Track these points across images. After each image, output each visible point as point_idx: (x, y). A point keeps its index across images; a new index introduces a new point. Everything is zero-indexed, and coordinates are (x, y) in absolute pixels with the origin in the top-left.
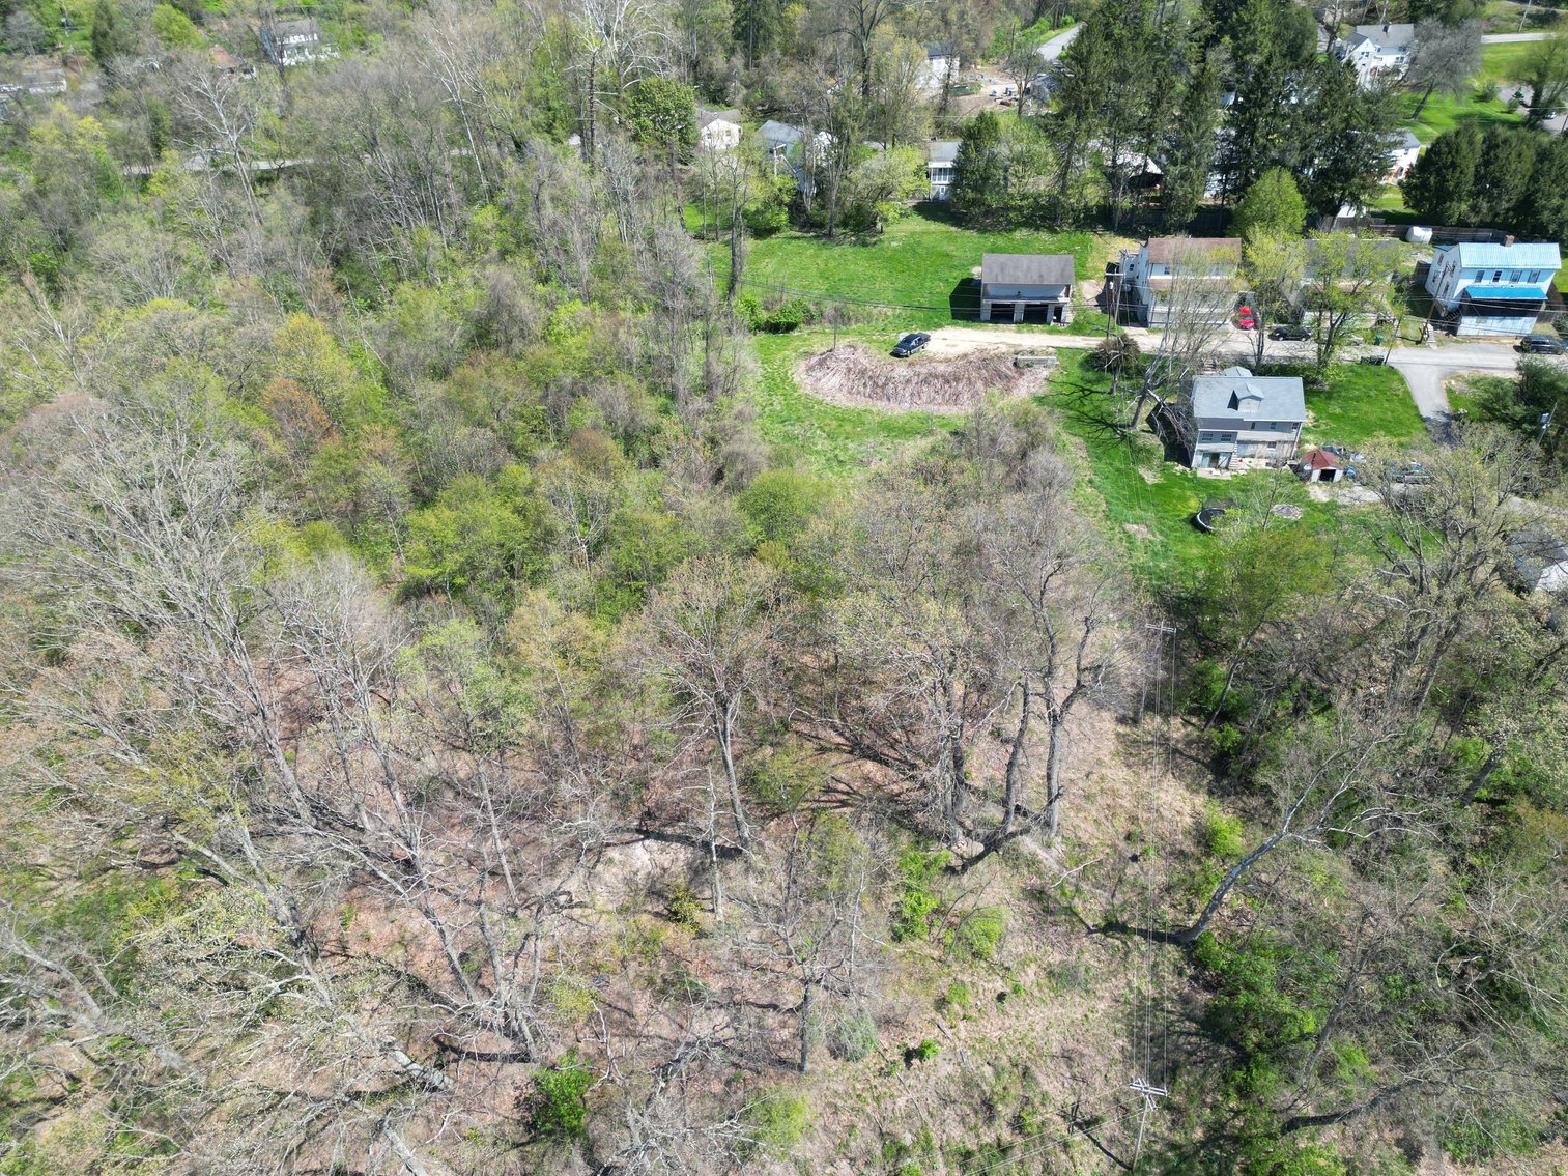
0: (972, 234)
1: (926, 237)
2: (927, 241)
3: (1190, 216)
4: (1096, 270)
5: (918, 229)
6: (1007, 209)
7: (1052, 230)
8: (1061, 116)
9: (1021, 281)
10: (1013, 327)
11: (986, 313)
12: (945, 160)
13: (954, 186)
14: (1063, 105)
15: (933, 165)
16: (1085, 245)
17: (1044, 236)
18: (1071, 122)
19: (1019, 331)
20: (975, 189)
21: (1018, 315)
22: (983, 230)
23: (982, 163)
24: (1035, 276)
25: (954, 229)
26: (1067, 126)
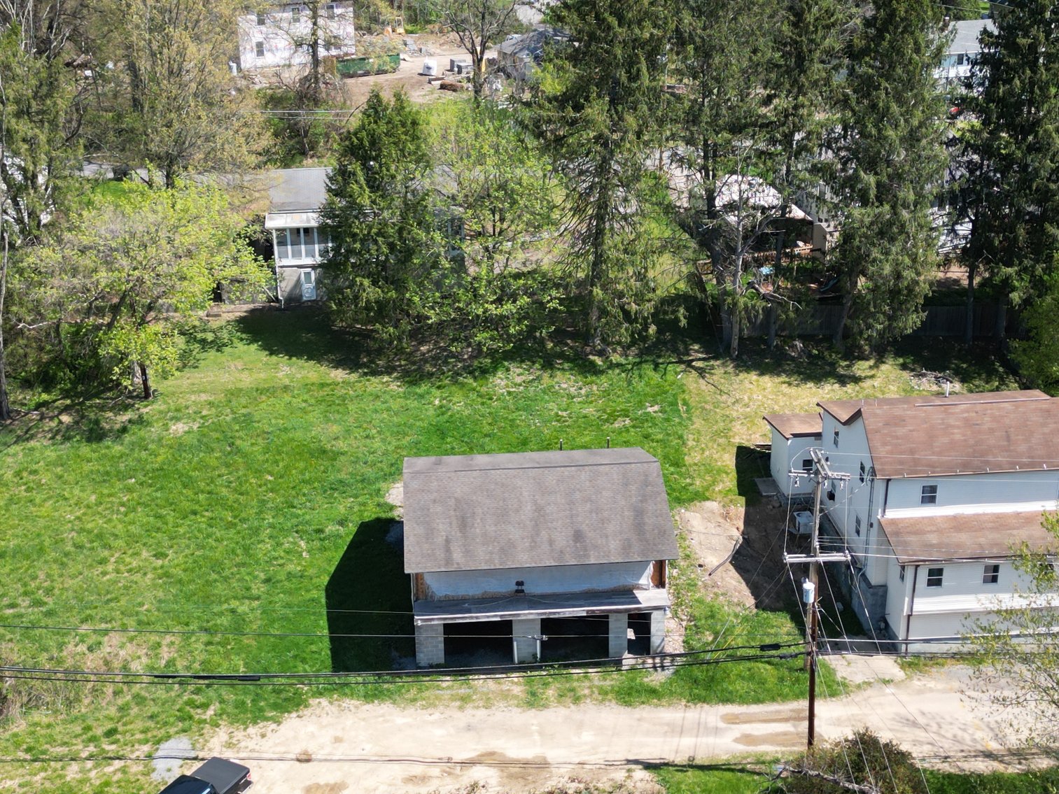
0: (389, 386)
1: (265, 403)
2: (268, 413)
3: (913, 321)
4: (716, 473)
5: (247, 380)
6: (465, 324)
7: (586, 368)
8: (573, 99)
9: (523, 559)
10: (514, 683)
11: (431, 646)
12: (304, 210)
13: (330, 268)
14: (572, 72)
15: (275, 222)
16: (671, 402)
17: (566, 381)
18: (597, 111)
19: (533, 700)
20: (381, 275)
21: (527, 641)
22: (414, 376)
23: (391, 216)
24: (562, 539)
25: (339, 374)
26: (588, 123)
